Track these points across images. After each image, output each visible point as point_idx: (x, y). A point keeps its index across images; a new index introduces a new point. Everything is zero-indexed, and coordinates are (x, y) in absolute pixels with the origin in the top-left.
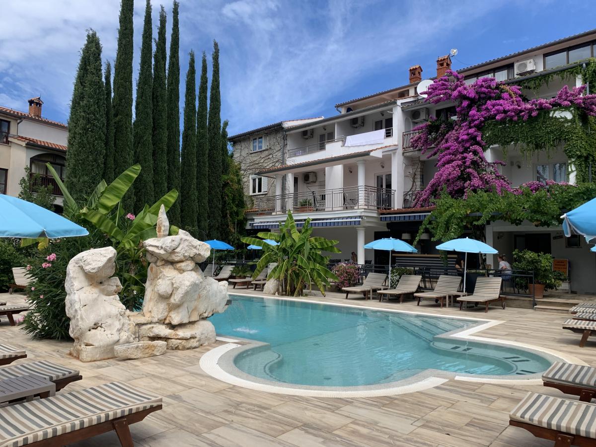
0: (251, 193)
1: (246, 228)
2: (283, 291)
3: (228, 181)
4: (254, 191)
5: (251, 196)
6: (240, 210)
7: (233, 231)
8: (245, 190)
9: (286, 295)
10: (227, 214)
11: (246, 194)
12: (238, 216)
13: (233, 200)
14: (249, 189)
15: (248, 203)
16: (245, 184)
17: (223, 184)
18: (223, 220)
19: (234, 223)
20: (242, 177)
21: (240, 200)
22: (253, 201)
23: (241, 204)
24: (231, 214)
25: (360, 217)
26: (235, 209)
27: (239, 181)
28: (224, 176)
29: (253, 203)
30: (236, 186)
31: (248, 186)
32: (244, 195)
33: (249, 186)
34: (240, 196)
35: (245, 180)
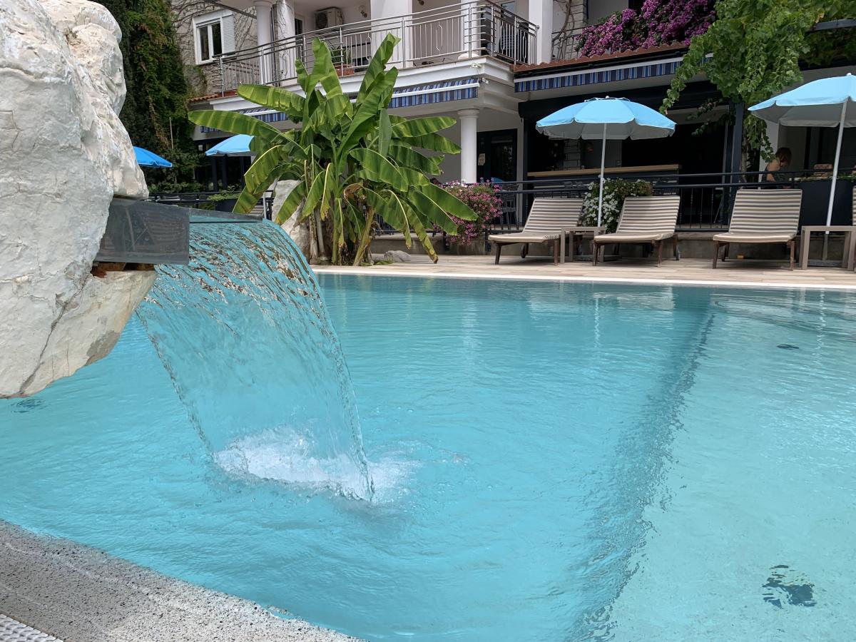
0: (199, 61)
1: (195, 139)
2: (319, 254)
3: (144, 25)
4: (205, 54)
5: (201, 66)
6: (178, 97)
7: (167, 142)
8: (184, 54)
9: (329, 262)
10: (147, 103)
11: (188, 63)
12: (174, 111)
13: (160, 72)
14: (194, 50)
15: (193, 84)
16: (183, 39)
17: (131, 32)
18: (140, 116)
19: (167, 125)
20: (176, 24)
21: (176, 77)
22: (203, 77)
23: (178, 85)
24: (157, 102)
25: (474, 79)
26: (165, 92)
27: (169, 31)
28: (132, 13)
29: (205, 82)
30: (162, 39)
31: (191, 44)
32: (182, 66)
33: (193, 45)
34: (174, 68)
35: (182, 30)
